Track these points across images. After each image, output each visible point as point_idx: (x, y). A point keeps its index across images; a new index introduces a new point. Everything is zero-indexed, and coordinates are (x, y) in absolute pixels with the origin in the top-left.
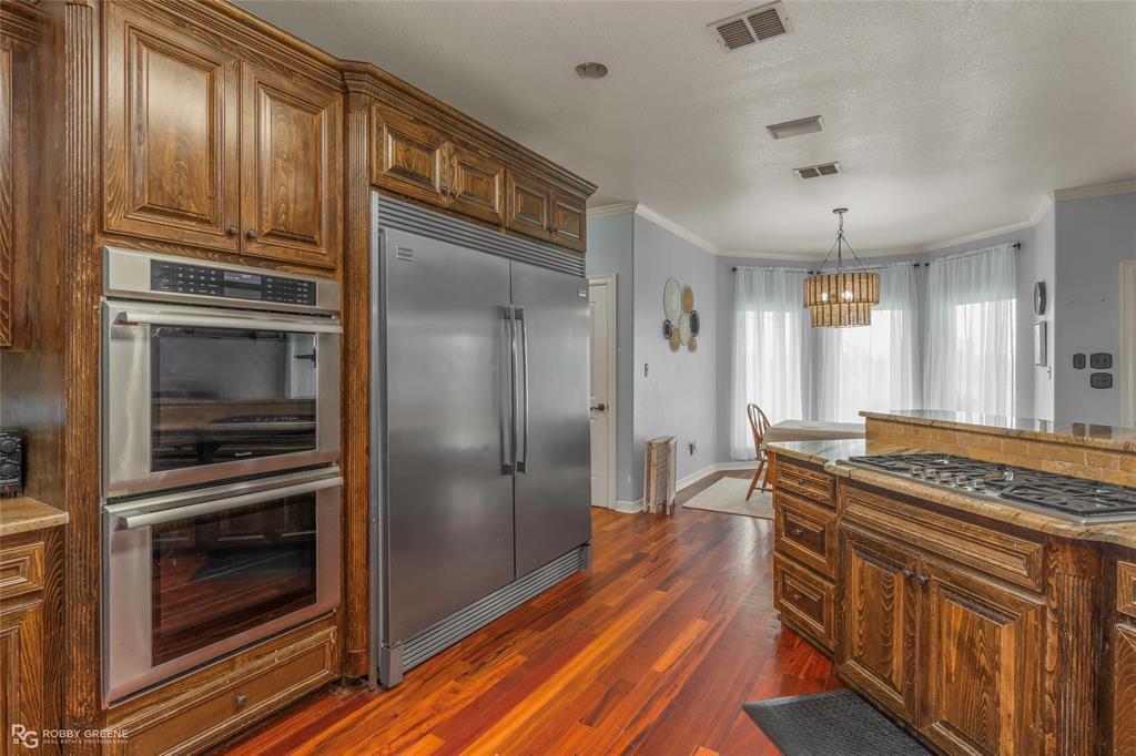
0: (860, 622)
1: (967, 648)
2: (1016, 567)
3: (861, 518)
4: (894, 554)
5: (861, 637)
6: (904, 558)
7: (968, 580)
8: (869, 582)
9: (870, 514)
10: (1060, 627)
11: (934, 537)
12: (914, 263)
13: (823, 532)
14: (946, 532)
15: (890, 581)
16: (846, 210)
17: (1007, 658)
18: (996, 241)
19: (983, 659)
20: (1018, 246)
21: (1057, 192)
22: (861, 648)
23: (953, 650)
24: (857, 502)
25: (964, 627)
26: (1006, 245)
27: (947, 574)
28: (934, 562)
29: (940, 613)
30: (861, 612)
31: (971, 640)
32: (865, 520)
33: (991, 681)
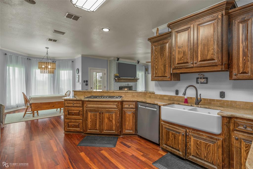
0: (90, 123)
1: (109, 119)
2: (115, 106)
3: (90, 107)
4: (97, 110)
5: (91, 125)
6: (99, 110)
7: (109, 110)
8: (92, 116)
9: (92, 106)
10: (119, 111)
11: (103, 106)
12: (53, 61)
13: (79, 112)
14: (105, 105)
15: (96, 114)
16: (49, 48)
17: (114, 118)
18: (69, 60)
19: (111, 119)
20: (73, 62)
21: (82, 55)
22: (91, 127)
23: (107, 120)
24: (89, 104)
25: (108, 116)
26: (71, 61)
27: (106, 110)
28: (104, 109)
29: (104, 116)
30: (91, 121)
31: (109, 117)
32: (91, 107)
33: (112, 121)
